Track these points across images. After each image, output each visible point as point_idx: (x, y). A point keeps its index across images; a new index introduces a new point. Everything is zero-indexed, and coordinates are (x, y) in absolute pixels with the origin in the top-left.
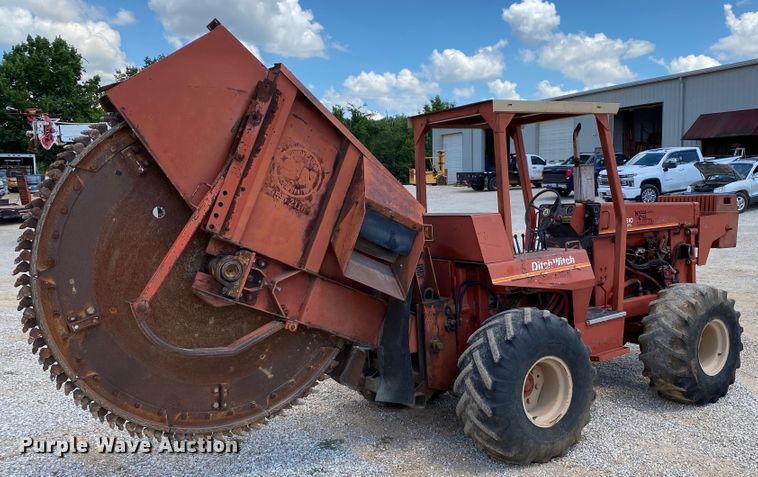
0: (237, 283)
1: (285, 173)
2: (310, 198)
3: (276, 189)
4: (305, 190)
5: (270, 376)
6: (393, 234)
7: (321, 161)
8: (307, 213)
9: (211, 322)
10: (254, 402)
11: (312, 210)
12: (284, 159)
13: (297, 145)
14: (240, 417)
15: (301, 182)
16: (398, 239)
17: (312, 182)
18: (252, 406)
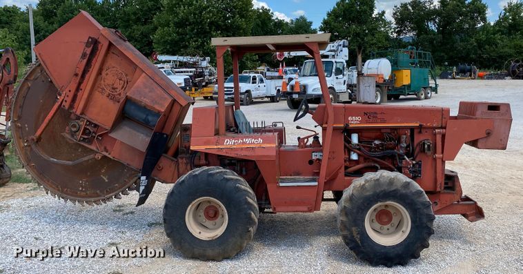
0: (77, 133)
1: (107, 82)
2: (120, 94)
3: (103, 89)
4: (117, 90)
5: (107, 181)
6: (147, 115)
7: (126, 75)
8: (119, 102)
9: (80, 150)
10: (98, 192)
11: (121, 101)
12: (107, 74)
13: (114, 67)
14: (91, 197)
15: (115, 86)
16: (150, 118)
17: (121, 86)
18: (97, 193)
